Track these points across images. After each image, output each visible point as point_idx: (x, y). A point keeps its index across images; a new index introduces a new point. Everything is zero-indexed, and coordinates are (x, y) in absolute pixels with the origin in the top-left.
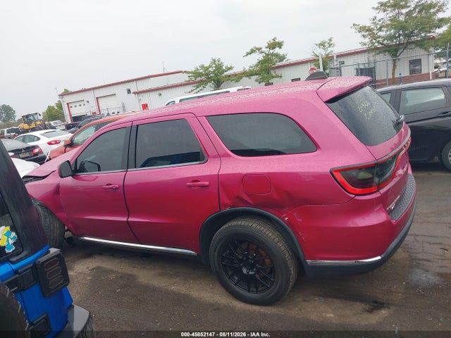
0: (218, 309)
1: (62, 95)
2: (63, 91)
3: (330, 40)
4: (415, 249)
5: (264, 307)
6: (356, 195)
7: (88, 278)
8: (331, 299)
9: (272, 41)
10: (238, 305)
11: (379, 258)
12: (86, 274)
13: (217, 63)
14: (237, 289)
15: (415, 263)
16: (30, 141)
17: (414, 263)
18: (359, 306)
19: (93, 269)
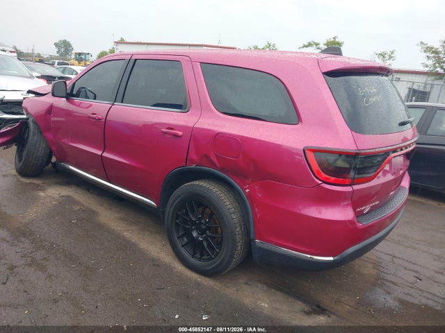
0: (158, 266)
1: (117, 43)
2: (120, 39)
3: (392, 53)
4: (387, 269)
5: (203, 277)
6: (324, 182)
7: (54, 203)
8: (273, 290)
9: (332, 40)
10: (179, 267)
11: (331, 259)
12: (54, 198)
13: (271, 47)
14: (183, 251)
15: (379, 283)
16: (69, 74)
17: (379, 281)
18: (300, 305)
19: (63, 196)
